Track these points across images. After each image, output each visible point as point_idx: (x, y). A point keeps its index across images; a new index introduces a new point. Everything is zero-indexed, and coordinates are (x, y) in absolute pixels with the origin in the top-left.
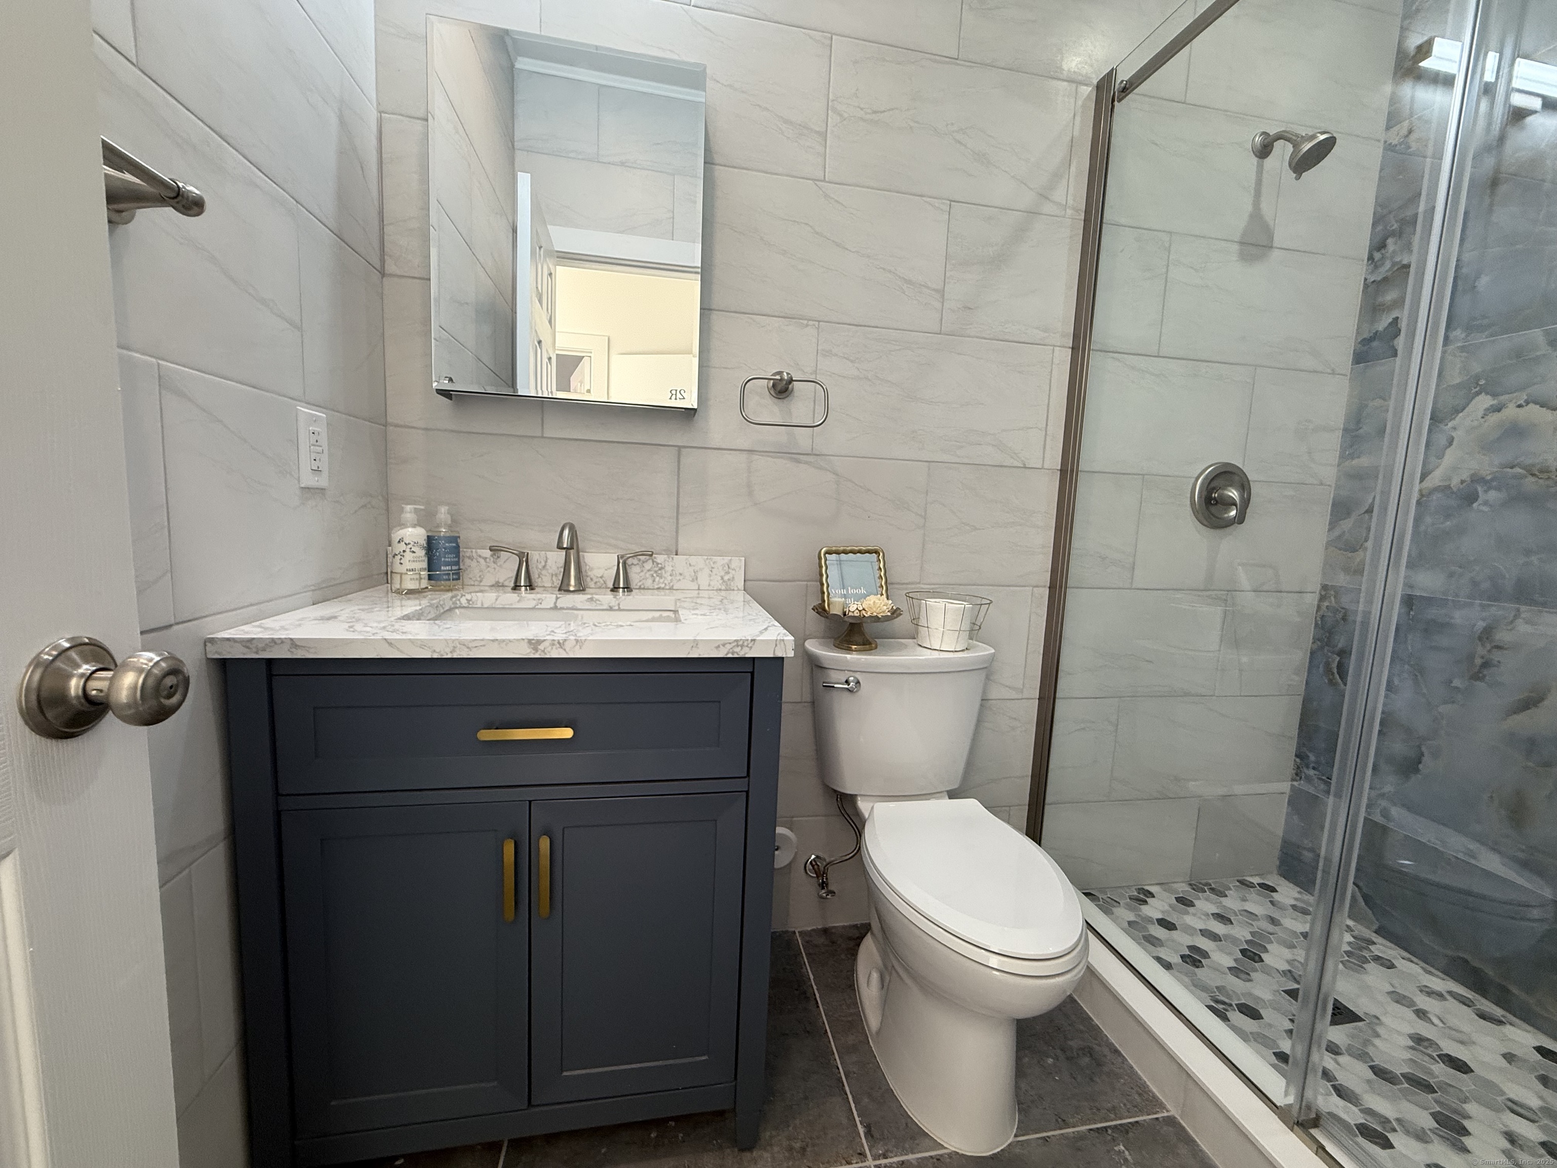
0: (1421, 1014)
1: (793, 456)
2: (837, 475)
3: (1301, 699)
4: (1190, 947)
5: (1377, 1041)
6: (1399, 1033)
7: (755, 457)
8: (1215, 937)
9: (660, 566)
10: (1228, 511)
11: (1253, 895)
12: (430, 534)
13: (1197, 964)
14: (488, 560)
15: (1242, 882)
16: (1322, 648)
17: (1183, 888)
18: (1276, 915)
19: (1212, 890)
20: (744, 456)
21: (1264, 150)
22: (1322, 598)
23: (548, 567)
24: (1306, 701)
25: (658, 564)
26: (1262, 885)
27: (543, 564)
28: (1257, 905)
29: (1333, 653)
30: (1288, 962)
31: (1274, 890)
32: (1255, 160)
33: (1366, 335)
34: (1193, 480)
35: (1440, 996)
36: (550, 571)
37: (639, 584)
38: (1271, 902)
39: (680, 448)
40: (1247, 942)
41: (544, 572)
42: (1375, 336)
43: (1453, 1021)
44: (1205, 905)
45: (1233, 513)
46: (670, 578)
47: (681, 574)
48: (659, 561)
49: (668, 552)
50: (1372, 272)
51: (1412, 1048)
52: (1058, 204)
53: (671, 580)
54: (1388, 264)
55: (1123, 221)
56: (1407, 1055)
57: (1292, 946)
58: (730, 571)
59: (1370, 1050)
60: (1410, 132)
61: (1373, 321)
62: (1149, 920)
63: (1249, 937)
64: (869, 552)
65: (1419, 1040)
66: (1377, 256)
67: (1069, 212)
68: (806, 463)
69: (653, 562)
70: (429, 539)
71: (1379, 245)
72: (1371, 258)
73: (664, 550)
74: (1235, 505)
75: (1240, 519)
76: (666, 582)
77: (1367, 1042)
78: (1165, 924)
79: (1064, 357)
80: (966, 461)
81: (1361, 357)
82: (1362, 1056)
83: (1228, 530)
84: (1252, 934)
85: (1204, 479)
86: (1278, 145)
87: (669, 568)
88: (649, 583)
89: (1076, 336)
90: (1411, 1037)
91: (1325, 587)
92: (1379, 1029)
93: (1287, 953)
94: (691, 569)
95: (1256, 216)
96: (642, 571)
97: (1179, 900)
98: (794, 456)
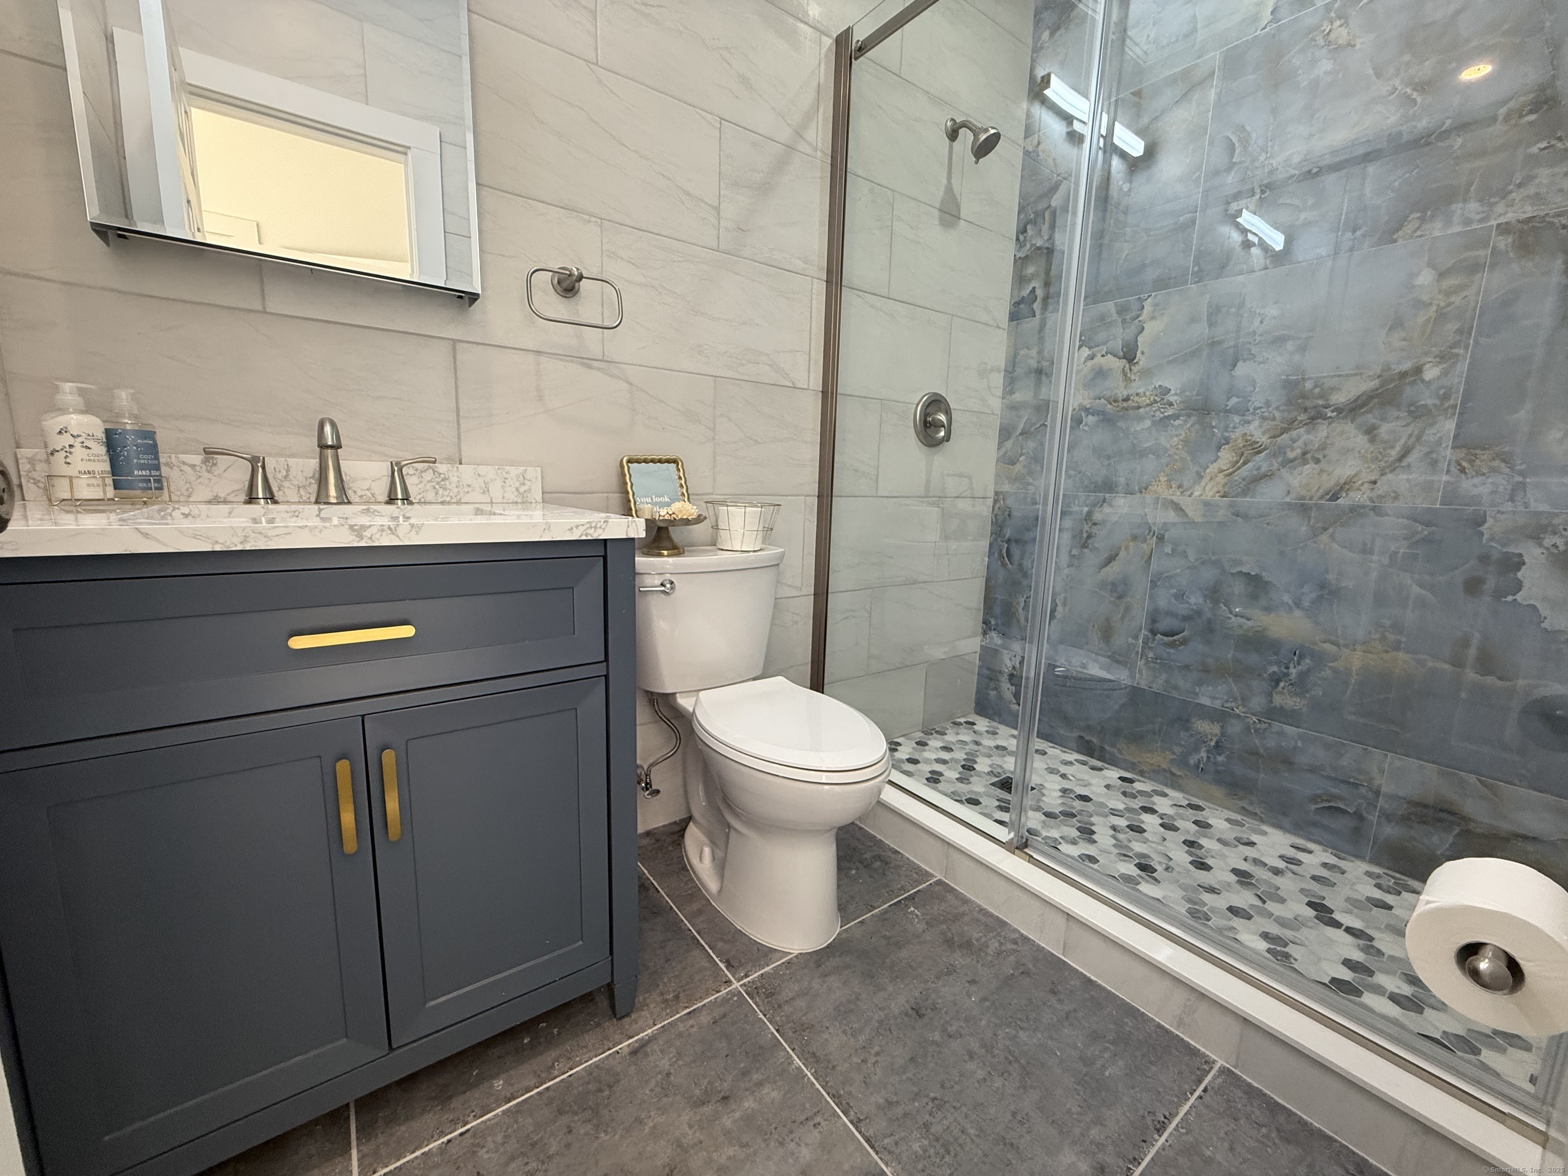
0: (1064, 776)
1: (584, 361)
2: (630, 384)
3: (984, 579)
4: (931, 772)
5: (1044, 798)
6: (1054, 790)
7: (543, 359)
8: (944, 762)
9: (442, 476)
10: (938, 432)
11: (962, 730)
12: (109, 426)
13: (937, 781)
14: (198, 468)
15: (955, 723)
16: (996, 539)
17: (919, 735)
18: (978, 739)
19: (937, 732)
20: (531, 357)
21: (953, 135)
22: (996, 501)
23: (291, 477)
24: (988, 580)
25: (440, 474)
26: (967, 723)
27: (284, 473)
28: (966, 736)
29: (1003, 541)
30: (990, 766)
31: (974, 724)
32: (947, 141)
33: (1016, 299)
34: (915, 406)
35: (1071, 763)
36: (295, 483)
37: (419, 497)
38: (974, 732)
39: (455, 342)
40: (965, 760)
41: (286, 484)
42: (1022, 300)
43: (1080, 776)
44: (935, 742)
45: (942, 434)
46: (456, 490)
47: (469, 486)
48: (441, 471)
49: (449, 460)
50: (1019, 251)
51: (1062, 796)
52: (810, 144)
53: (458, 492)
54: (1028, 246)
55: (860, 173)
56: (1060, 801)
57: (989, 756)
58: (526, 482)
59: (1041, 804)
60: (1039, 143)
61: (1020, 290)
62: (902, 761)
63: (965, 757)
64: (668, 461)
65: (1064, 791)
66: (1021, 238)
67: (819, 154)
68: (599, 369)
69: (434, 471)
70: (108, 432)
71: (1023, 231)
72: (1018, 239)
73: (445, 459)
74: (944, 426)
75: (947, 438)
76: (451, 494)
77: (1039, 800)
78: (913, 761)
79: (820, 288)
80: (747, 378)
81: (1014, 316)
82: (1038, 809)
83: (937, 448)
84: (966, 754)
85: (923, 405)
86: (962, 131)
87: (454, 479)
88: (430, 496)
89: (829, 271)
90: (1060, 790)
91: (997, 493)
92: (1044, 791)
93: (988, 761)
94: (481, 480)
95: (949, 189)
96: (421, 482)
97: (918, 743)
98: (586, 362)
